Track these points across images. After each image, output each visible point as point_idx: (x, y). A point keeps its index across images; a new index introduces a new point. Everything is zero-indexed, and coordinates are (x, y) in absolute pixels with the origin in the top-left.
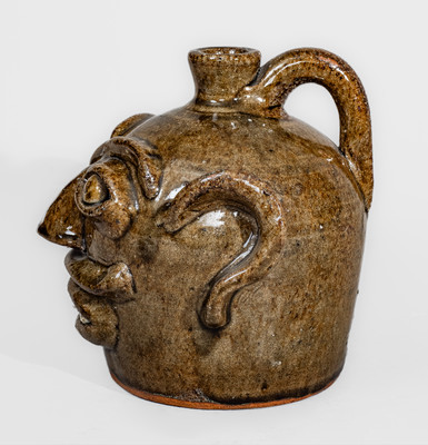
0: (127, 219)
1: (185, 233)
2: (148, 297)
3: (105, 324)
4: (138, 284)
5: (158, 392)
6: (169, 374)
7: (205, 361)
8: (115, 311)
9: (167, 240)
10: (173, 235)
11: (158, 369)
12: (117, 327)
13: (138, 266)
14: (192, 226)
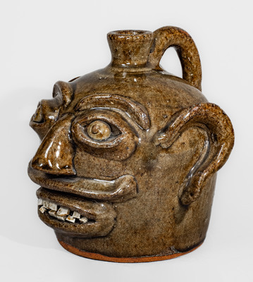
0: (133, 145)
1: (174, 148)
2: (147, 194)
3: (107, 219)
4: (140, 186)
5: (144, 255)
6: (156, 241)
7: (178, 227)
8: (115, 209)
9: (163, 154)
10: (166, 150)
11: (148, 240)
12: (115, 219)
13: (142, 175)
14: (177, 142)
